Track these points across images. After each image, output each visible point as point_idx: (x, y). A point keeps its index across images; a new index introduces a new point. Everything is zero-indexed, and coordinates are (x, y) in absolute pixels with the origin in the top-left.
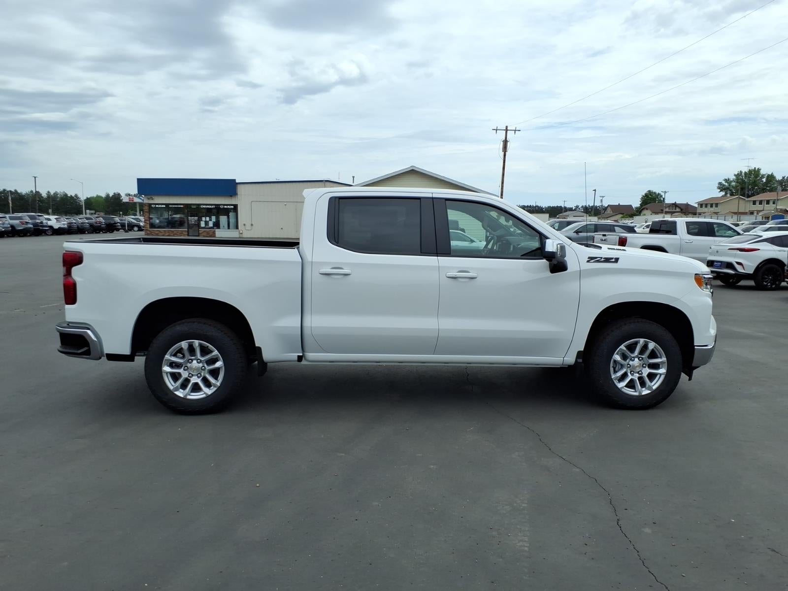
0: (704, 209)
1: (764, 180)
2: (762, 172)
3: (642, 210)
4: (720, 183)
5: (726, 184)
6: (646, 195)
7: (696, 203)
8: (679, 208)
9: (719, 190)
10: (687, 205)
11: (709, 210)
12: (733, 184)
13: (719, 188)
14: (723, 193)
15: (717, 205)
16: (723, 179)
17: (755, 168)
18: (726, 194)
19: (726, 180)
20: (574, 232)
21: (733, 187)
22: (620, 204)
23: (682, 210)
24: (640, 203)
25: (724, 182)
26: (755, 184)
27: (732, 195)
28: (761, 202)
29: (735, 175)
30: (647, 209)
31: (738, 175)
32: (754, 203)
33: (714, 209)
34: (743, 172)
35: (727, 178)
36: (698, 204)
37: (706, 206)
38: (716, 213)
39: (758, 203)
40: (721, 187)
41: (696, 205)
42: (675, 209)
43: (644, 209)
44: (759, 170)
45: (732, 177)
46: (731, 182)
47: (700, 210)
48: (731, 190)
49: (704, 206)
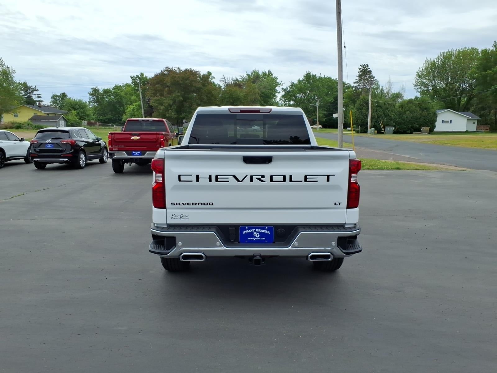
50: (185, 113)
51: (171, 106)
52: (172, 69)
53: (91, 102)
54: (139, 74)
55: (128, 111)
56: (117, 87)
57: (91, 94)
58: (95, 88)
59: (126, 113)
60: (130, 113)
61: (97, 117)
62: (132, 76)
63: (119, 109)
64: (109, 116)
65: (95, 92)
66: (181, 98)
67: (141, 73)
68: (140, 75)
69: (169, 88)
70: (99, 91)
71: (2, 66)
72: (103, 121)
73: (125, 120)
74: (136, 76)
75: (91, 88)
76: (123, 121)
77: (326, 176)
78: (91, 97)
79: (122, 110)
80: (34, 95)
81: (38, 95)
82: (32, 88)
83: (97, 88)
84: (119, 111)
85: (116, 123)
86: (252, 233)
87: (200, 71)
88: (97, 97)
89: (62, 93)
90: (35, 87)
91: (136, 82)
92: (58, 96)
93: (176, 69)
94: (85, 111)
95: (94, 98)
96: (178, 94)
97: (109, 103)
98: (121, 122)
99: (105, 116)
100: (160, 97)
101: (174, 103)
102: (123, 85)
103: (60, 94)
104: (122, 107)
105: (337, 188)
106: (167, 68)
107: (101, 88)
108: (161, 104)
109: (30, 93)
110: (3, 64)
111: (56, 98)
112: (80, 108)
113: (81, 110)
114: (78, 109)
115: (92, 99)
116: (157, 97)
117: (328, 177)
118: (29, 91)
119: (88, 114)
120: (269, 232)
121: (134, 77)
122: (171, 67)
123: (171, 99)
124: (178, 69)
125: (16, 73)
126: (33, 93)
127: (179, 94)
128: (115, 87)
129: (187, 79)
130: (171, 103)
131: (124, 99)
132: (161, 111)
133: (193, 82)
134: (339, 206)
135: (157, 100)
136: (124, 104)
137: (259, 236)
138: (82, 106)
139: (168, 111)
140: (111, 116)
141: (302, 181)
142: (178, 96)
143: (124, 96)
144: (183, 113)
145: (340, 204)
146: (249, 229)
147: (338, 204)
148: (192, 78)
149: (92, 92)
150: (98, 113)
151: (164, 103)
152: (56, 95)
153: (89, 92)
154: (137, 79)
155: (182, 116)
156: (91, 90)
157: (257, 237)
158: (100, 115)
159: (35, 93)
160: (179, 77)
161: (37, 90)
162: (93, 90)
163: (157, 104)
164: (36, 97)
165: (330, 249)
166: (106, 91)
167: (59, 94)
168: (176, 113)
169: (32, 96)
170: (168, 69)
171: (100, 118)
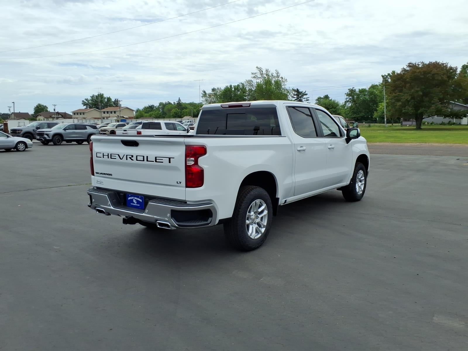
0: (76, 116)
1: (106, 100)
2: (105, 96)
3: (37, 116)
4: (83, 101)
5: (86, 102)
6: (37, 107)
7: (71, 112)
8: (61, 115)
9: (83, 105)
10: (65, 113)
11: (79, 116)
12: (90, 101)
13: (83, 104)
14: (85, 107)
15: (84, 113)
16: (85, 98)
17: (101, 93)
18: (87, 107)
19: (86, 99)
20: (63, 130)
21: (90, 103)
22: (21, 112)
23: (62, 116)
24: (34, 111)
25: (85, 101)
26: (102, 102)
27: (90, 108)
28: (108, 112)
29: (91, 97)
30: (41, 116)
31: (92, 97)
32: (104, 113)
33: (82, 116)
34: (95, 95)
35: (87, 98)
36: (73, 113)
37: (77, 114)
38: (85, 118)
39: (106, 113)
40: (84, 104)
41: (71, 114)
42: (59, 116)
43: (38, 115)
44: (103, 94)
45: (89, 98)
46: (89, 100)
47: (74, 116)
48: (89, 105)
49: (76, 114)
50: (423, 108)
51: (409, 101)
52: (416, 64)
53: (348, 101)
54: (390, 72)
55: (380, 109)
56: (373, 86)
57: (348, 95)
58: (352, 88)
59: (377, 110)
60: (381, 110)
61: (351, 115)
62: (384, 75)
63: (372, 107)
64: (362, 114)
65: (352, 92)
66: (421, 93)
67: (392, 71)
68: (392, 73)
69: (411, 84)
70: (355, 91)
71: (278, 77)
72: (356, 119)
73: (375, 117)
74: (387, 75)
75: (348, 89)
76: (374, 118)
77: (168, 159)
78: (348, 97)
79: (375, 108)
80: (305, 98)
81: (307, 98)
82: (302, 93)
83: (353, 89)
84: (372, 109)
85: (368, 120)
86: (133, 199)
87: (447, 62)
88: (353, 97)
89: (325, 96)
90: (305, 92)
91: (387, 80)
92: (322, 98)
93: (419, 64)
94: (337, 110)
95: (350, 98)
96: (417, 89)
97: (364, 101)
98: (373, 119)
99: (359, 114)
100: (398, 93)
101: (413, 98)
102: (379, 84)
103: (324, 96)
104: (375, 105)
105: (176, 169)
106: (410, 63)
107: (357, 89)
108: (398, 100)
109: (301, 97)
110: (279, 75)
111: (320, 100)
112: (333, 107)
113: (333, 109)
114: (331, 109)
115: (348, 99)
116: (395, 93)
117: (170, 158)
118: (300, 96)
119: (340, 113)
120: (141, 201)
121: (385, 75)
122: (414, 62)
123: (409, 95)
124: (422, 63)
125: (287, 81)
126: (303, 97)
127: (419, 89)
128: (372, 86)
129: (429, 73)
130: (409, 99)
131: (378, 97)
132: (397, 107)
133: (436, 75)
134: (179, 185)
135: (395, 97)
136: (378, 101)
137: (136, 203)
138: (335, 106)
139: (405, 107)
140: (364, 113)
141: (153, 162)
142: (417, 91)
143: (379, 94)
144: (422, 108)
145: (180, 182)
146: (131, 196)
147: (179, 183)
148: (435, 71)
149: (349, 93)
150: (352, 112)
151: (402, 99)
152: (320, 97)
153: (346, 93)
154: (388, 77)
155: (420, 111)
156: (348, 91)
157: (135, 204)
158: (354, 113)
159: (305, 97)
160: (420, 72)
161: (306, 95)
162: (350, 91)
163: (394, 101)
164: (305, 100)
165: (167, 219)
166: (362, 91)
167: (322, 97)
168: (414, 109)
169: (302, 99)
170: (410, 65)
171: (354, 116)
